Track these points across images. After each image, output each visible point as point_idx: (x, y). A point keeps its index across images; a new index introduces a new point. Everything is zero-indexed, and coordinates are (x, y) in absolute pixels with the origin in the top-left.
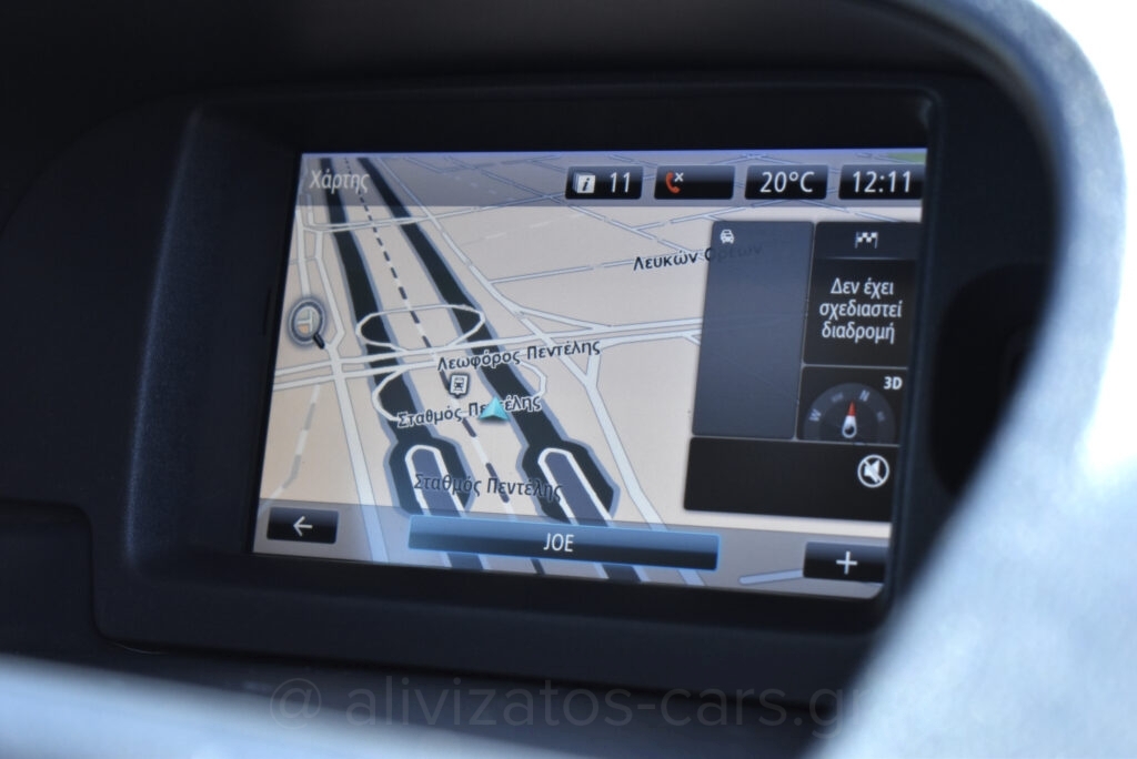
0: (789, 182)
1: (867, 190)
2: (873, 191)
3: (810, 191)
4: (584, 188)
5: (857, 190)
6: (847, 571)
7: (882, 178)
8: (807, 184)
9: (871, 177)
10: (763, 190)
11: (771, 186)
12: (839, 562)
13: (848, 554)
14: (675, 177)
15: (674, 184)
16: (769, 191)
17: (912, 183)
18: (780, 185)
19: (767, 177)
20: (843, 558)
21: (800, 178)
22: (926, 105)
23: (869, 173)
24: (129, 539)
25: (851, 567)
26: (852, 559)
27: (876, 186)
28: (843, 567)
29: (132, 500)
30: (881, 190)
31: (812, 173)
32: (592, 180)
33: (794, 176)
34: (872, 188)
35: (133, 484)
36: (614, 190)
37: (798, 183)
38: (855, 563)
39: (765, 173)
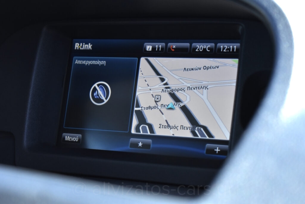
0: (203, 48)
1: (224, 51)
2: (226, 51)
3: (209, 51)
4: (149, 49)
5: (222, 51)
6: (217, 152)
7: (228, 47)
8: (208, 49)
9: (225, 47)
10: (197, 50)
11: (199, 49)
12: (215, 150)
13: (218, 148)
14: (173, 47)
15: (173, 49)
16: (198, 51)
17: (236, 49)
18: (201, 49)
19: (198, 47)
20: (216, 149)
21: (206, 47)
22: (240, 28)
23: (225, 46)
24: (25, 141)
25: (218, 151)
26: (219, 149)
27: (227, 50)
28: (216, 151)
29: (26, 131)
30: (228, 51)
31: (210, 46)
32: (151, 47)
33: (205, 47)
34: (225, 50)
35: (26, 126)
36: (157, 50)
37: (206, 49)
38: (219, 150)
39: (197, 46)
